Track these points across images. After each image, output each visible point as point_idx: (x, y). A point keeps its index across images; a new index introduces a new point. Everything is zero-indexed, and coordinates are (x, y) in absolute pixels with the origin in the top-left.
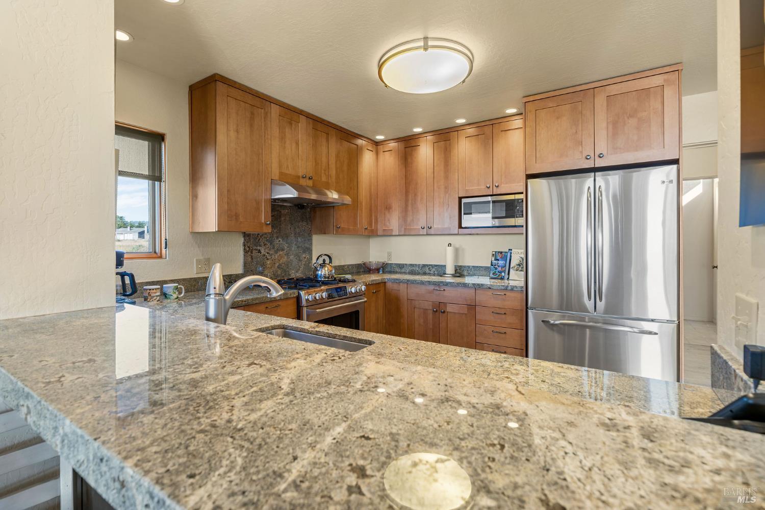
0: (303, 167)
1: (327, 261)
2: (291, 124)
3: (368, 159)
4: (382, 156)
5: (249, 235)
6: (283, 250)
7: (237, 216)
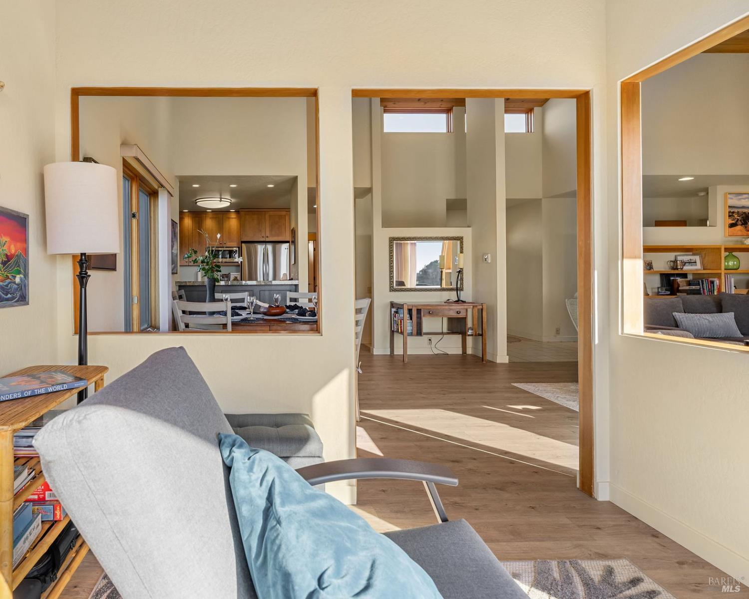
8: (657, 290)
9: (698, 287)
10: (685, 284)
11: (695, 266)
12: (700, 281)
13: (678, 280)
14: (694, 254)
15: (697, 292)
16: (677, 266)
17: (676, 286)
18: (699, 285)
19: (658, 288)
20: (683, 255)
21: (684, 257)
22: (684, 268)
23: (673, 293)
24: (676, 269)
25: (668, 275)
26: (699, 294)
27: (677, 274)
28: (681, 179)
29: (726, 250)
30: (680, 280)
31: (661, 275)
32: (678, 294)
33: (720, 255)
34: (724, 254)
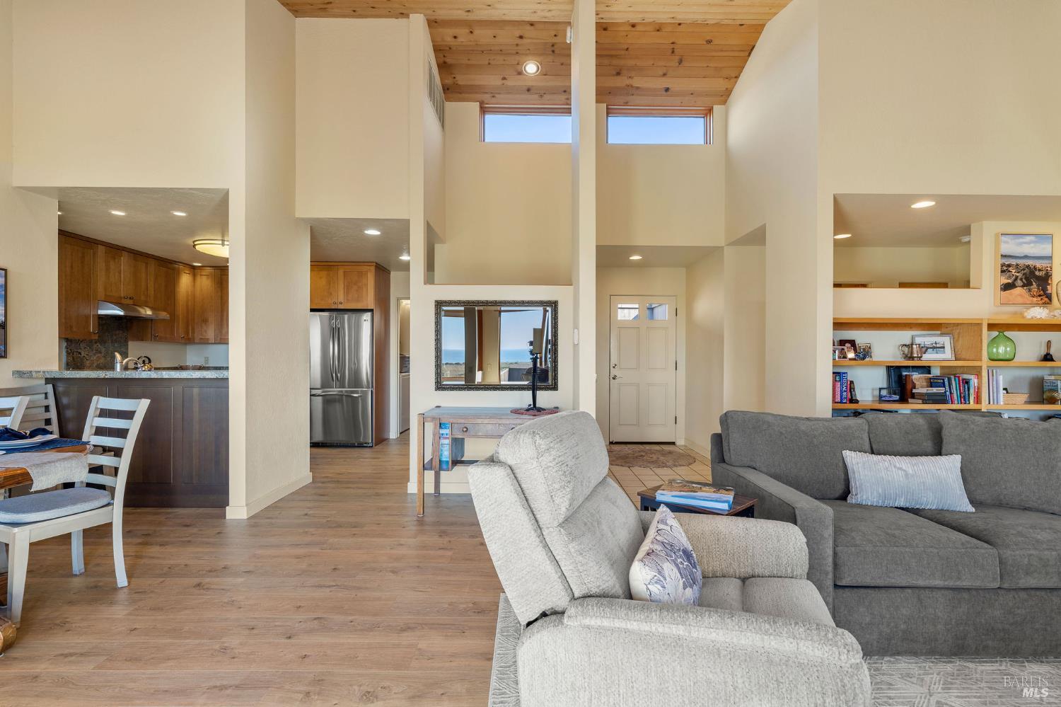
0: (124, 290)
1: (147, 361)
2: (115, 258)
3: (185, 280)
4: (199, 279)
5: (71, 341)
6: (100, 353)
7: (71, 327)
8: (878, 393)
9: (941, 390)
10: (925, 384)
11: (941, 355)
12: (946, 380)
13: (914, 377)
14: (942, 334)
15: (941, 399)
16: (912, 353)
17: (909, 386)
18: (944, 387)
19: (880, 389)
20: (924, 336)
21: (925, 339)
22: (925, 357)
23: (903, 400)
24: (912, 358)
25: (899, 368)
26: (944, 401)
27: (913, 367)
28: (913, 203)
29: (991, 327)
30: (916, 376)
31: (889, 368)
32: (910, 400)
33: (981, 335)
34: (986, 335)
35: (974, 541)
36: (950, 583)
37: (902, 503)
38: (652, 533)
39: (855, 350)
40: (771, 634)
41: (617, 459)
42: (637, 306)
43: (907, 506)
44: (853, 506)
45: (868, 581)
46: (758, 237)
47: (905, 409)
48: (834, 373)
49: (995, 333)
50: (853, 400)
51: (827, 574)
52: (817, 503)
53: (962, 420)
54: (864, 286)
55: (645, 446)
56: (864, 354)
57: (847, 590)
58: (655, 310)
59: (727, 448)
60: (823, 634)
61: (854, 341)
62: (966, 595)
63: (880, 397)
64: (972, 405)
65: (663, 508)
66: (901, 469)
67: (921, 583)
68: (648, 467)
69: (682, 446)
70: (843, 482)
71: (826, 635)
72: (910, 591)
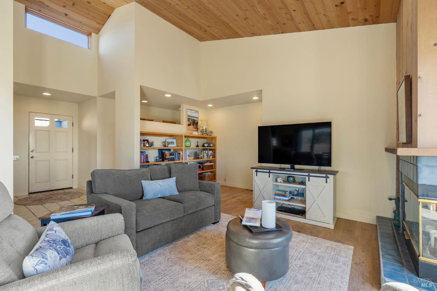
9: (173, 157)
10: (169, 155)
11: (173, 145)
12: (174, 153)
14: (174, 139)
15: (172, 159)
16: (165, 144)
17: (165, 156)
18: (174, 155)
19: (156, 157)
21: (169, 140)
22: (169, 146)
23: (163, 161)
24: (165, 146)
25: (162, 150)
26: (174, 160)
27: (166, 149)
28: (166, 95)
29: (185, 137)
30: (167, 152)
31: (159, 150)
32: (165, 160)
33: (183, 139)
34: (184, 139)
35: (178, 203)
36: (172, 219)
37: (160, 196)
38: (43, 237)
39: (148, 144)
40: (101, 263)
41: (34, 201)
42: (48, 119)
43: (161, 196)
44: (144, 200)
45: (148, 226)
46: (112, 96)
47: (163, 163)
48: (140, 152)
49: (186, 139)
50: (147, 162)
51: (133, 229)
52: (130, 202)
53: (176, 166)
54: (152, 120)
55: (53, 192)
56: (151, 145)
57: (141, 232)
58: (63, 123)
59: (94, 186)
60: (122, 254)
61: (148, 140)
62: (176, 221)
63: (156, 160)
64: (181, 161)
65: (52, 223)
66: (159, 184)
67: (164, 221)
68: (54, 202)
69: (76, 188)
70: (141, 192)
71: (124, 254)
72: (160, 225)
